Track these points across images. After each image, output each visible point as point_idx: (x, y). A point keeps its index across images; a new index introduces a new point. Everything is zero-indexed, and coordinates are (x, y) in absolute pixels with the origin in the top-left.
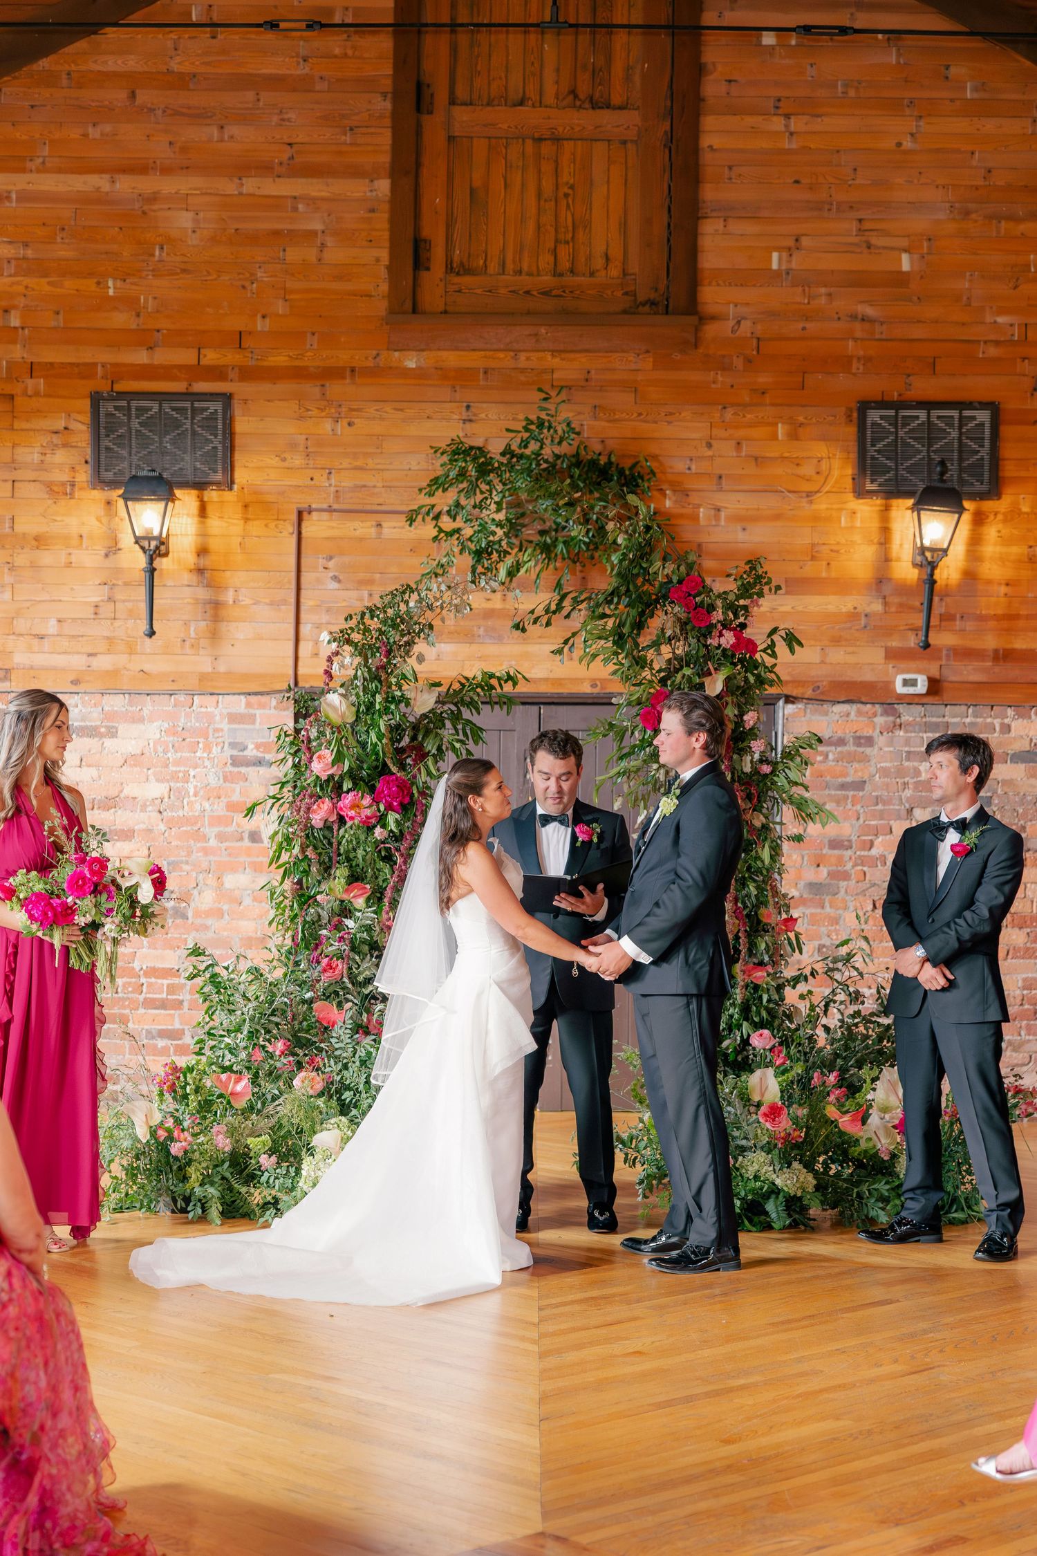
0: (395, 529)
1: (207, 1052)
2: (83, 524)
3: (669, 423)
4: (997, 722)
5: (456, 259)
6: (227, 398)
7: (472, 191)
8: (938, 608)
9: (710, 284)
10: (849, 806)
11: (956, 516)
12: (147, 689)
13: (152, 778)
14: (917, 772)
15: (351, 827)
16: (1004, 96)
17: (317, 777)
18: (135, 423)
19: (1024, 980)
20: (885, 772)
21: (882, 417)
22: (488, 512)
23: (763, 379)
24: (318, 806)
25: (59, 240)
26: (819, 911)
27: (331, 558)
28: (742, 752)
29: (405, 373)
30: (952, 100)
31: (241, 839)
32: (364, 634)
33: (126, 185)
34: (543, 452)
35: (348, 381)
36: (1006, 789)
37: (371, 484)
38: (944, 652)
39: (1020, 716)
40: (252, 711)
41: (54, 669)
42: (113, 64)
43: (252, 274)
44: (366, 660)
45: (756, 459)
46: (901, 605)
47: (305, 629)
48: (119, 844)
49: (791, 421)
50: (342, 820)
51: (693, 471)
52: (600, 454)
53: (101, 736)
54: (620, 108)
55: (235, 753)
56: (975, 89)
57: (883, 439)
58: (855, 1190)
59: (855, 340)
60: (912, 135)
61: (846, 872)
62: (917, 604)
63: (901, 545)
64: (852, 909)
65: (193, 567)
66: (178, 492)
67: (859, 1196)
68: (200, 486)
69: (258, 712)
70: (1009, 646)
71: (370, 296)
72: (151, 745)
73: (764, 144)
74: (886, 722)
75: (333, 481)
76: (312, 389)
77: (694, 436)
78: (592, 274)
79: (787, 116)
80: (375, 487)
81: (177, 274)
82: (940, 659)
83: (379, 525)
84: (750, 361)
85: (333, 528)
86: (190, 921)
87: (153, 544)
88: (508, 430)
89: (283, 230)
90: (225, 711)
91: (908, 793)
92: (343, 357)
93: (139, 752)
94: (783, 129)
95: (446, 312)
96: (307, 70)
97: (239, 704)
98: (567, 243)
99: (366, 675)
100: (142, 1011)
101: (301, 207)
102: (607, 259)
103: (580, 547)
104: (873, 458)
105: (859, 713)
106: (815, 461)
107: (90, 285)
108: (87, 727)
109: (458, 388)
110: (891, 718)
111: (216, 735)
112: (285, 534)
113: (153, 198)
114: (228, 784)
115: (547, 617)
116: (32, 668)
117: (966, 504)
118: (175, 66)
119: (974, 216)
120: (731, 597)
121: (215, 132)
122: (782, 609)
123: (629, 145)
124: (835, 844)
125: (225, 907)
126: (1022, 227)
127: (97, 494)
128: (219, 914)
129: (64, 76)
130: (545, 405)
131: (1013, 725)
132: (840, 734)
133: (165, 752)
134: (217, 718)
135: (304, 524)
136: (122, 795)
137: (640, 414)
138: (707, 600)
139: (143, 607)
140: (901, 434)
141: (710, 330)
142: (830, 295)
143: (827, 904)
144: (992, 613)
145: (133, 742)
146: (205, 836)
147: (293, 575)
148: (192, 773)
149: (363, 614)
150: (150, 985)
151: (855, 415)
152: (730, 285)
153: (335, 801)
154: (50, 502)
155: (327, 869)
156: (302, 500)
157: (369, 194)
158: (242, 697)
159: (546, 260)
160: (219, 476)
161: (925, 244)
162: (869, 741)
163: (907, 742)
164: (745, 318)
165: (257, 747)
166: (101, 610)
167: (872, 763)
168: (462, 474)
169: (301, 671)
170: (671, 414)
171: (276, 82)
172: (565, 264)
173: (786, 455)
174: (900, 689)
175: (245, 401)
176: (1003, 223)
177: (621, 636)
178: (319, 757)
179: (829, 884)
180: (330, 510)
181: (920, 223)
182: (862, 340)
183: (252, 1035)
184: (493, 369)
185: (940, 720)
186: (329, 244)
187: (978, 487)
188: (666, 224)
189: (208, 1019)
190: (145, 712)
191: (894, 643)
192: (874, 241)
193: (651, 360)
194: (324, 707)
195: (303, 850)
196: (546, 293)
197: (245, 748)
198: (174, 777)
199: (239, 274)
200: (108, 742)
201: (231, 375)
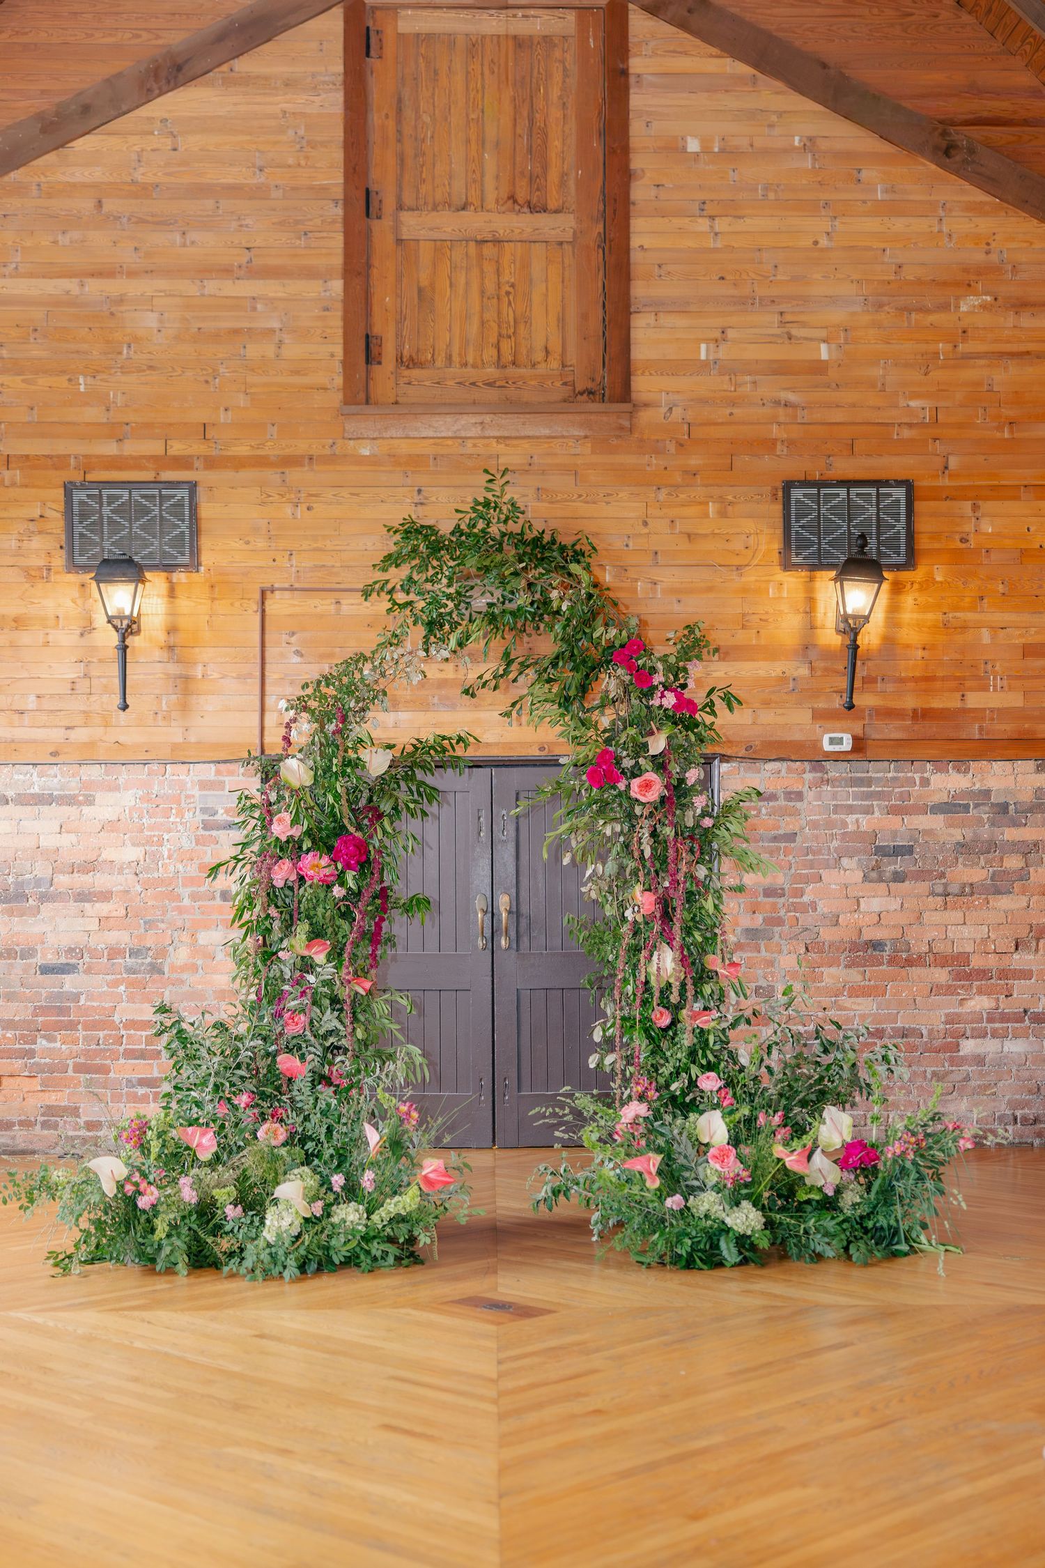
0: (353, 605)
1: (174, 1105)
2: (59, 605)
3: (608, 503)
4: (917, 777)
5: (406, 353)
6: (193, 487)
7: (420, 290)
8: (861, 672)
9: (643, 374)
10: (782, 857)
11: (877, 585)
12: (122, 759)
13: (128, 842)
14: (845, 824)
15: (311, 886)
16: (911, 197)
17: (277, 839)
18: (106, 511)
19: (947, 1015)
20: (814, 825)
21: (805, 495)
22: (440, 586)
23: (694, 461)
24: (279, 866)
25: (32, 340)
26: (755, 954)
27: (293, 634)
28: (683, 807)
29: (360, 461)
30: (864, 202)
31: (214, 898)
32: (320, 702)
33: (94, 287)
34: (489, 530)
35: (306, 468)
36: (926, 838)
37: (330, 564)
38: (867, 712)
39: (939, 770)
40: (221, 778)
41: (35, 742)
42: (80, 175)
43: (214, 370)
44: (322, 727)
45: (689, 535)
46: (826, 669)
47: (270, 701)
48: (97, 905)
49: (721, 499)
50: (302, 879)
51: (631, 547)
52: (543, 532)
53: (80, 804)
54: (557, 211)
55: (206, 817)
56: (886, 191)
57: (806, 515)
58: (803, 1226)
59: (779, 424)
60: (828, 234)
61: (779, 917)
62: (841, 667)
63: (825, 614)
64: (785, 952)
65: (163, 644)
66: (148, 575)
67: (806, 1232)
68: (169, 568)
69: (227, 779)
70: (927, 706)
71: (326, 389)
72: (127, 812)
73: (691, 243)
74: (814, 778)
75: (294, 562)
76: (272, 475)
77: (632, 515)
78: (534, 366)
79: (712, 218)
80: (333, 566)
81: (144, 371)
82: (864, 718)
83: (338, 602)
84: (682, 445)
85: (295, 605)
86: (167, 975)
87: (125, 622)
88: (457, 511)
89: (242, 328)
90: (196, 779)
91: (835, 844)
92: (301, 447)
93: (116, 819)
94: (708, 229)
95: (396, 403)
96: (262, 180)
97: (208, 772)
98: (510, 337)
99: (323, 740)
100: (122, 1061)
101: (259, 306)
102: (547, 352)
103: (526, 617)
104: (797, 532)
105: (789, 770)
106: (744, 537)
107: (62, 381)
108: (66, 796)
109: (409, 474)
110: (819, 775)
111: (188, 801)
112: (250, 612)
113: (121, 300)
114: (200, 847)
115: (494, 682)
116: (13, 741)
117: (886, 574)
118: (138, 176)
119: (886, 308)
120: (672, 660)
121: (178, 238)
122: (715, 674)
123: (565, 246)
124: (769, 892)
125: (199, 962)
126: (932, 318)
127: (72, 578)
128: (194, 968)
129: (34, 187)
130: (490, 485)
131: (933, 778)
132: (771, 790)
133: (141, 818)
134: (189, 785)
135: (267, 603)
136: (100, 859)
137: (580, 496)
138: (649, 664)
139: (117, 682)
140: (823, 511)
141: (645, 416)
142: (755, 383)
143: (763, 948)
144: (911, 675)
145: (110, 809)
146: (179, 895)
147: (258, 650)
148: (166, 837)
149: (319, 682)
150: (129, 1036)
151: (780, 494)
152: (662, 375)
153: (295, 861)
154: (27, 585)
155: (288, 927)
156: (267, 580)
157: (323, 294)
158: (212, 765)
159: (489, 354)
160: (185, 560)
161: (842, 334)
162: (799, 796)
163: (834, 796)
164: (676, 405)
165: (227, 811)
166: (77, 686)
167: (802, 816)
168: (415, 550)
169: (267, 740)
170: (609, 495)
171: (234, 190)
172: (507, 357)
173: (716, 531)
174: (827, 747)
175: (211, 488)
176: (913, 315)
177: (567, 699)
178: (280, 820)
179: (765, 930)
180: (292, 589)
181: (837, 316)
182: (784, 423)
183: (217, 1087)
184: (442, 456)
185: (865, 775)
186: (286, 341)
187: (895, 559)
188: (601, 318)
189: (175, 1074)
190: (121, 781)
191: (821, 705)
192: (794, 332)
193: (590, 445)
194: (283, 772)
195: (265, 909)
196: (490, 384)
197: (216, 813)
198: (149, 841)
199: (202, 369)
200: (86, 810)
201: (197, 464)
